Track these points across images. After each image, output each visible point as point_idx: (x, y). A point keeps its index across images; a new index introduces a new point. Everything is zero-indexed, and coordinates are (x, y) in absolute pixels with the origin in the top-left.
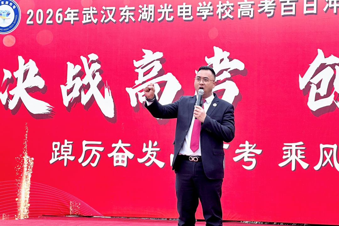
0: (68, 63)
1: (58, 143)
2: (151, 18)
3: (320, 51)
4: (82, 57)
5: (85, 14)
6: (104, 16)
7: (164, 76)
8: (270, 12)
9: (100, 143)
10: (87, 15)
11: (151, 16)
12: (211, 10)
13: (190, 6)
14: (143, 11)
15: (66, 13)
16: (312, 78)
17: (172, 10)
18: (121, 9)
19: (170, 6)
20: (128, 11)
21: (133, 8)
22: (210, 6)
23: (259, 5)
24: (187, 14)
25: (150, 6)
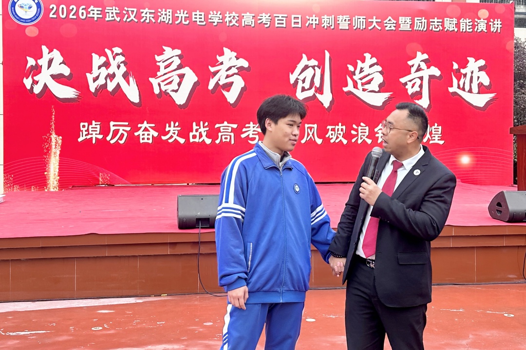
0: (93, 54)
1: (86, 124)
2: (169, 21)
3: (304, 56)
4: (106, 50)
5: (109, 13)
6: (126, 16)
7: (183, 69)
8: (267, 24)
9: (127, 123)
10: (110, 13)
11: (169, 19)
12: (221, 18)
13: (203, 14)
14: (162, 14)
15: (89, 10)
16: (299, 75)
17: (187, 15)
18: (141, 11)
19: (186, 12)
20: (148, 13)
21: (153, 11)
22: (220, 14)
23: (259, 18)
24: (201, 20)
25: (168, 10)
